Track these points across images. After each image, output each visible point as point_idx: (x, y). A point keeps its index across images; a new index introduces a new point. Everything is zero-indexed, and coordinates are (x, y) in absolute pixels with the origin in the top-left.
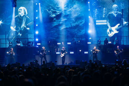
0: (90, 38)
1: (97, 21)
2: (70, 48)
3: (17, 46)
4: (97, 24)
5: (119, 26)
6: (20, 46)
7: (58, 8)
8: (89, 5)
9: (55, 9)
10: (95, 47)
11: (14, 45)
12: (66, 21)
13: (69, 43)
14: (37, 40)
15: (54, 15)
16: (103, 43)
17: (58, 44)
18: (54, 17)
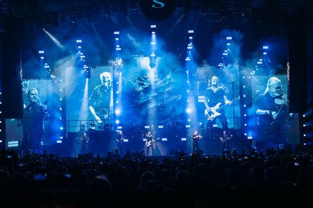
0: (189, 120)
1: (199, 97)
2: (162, 133)
3: (90, 129)
4: (199, 101)
5: (220, 106)
6: (94, 130)
7: (146, 79)
8: (188, 75)
9: (142, 81)
10: (196, 132)
11: (86, 129)
12: (156, 96)
13: (162, 127)
14: (117, 122)
15: (141, 89)
16: (206, 127)
17: (146, 127)
18: (141, 91)
